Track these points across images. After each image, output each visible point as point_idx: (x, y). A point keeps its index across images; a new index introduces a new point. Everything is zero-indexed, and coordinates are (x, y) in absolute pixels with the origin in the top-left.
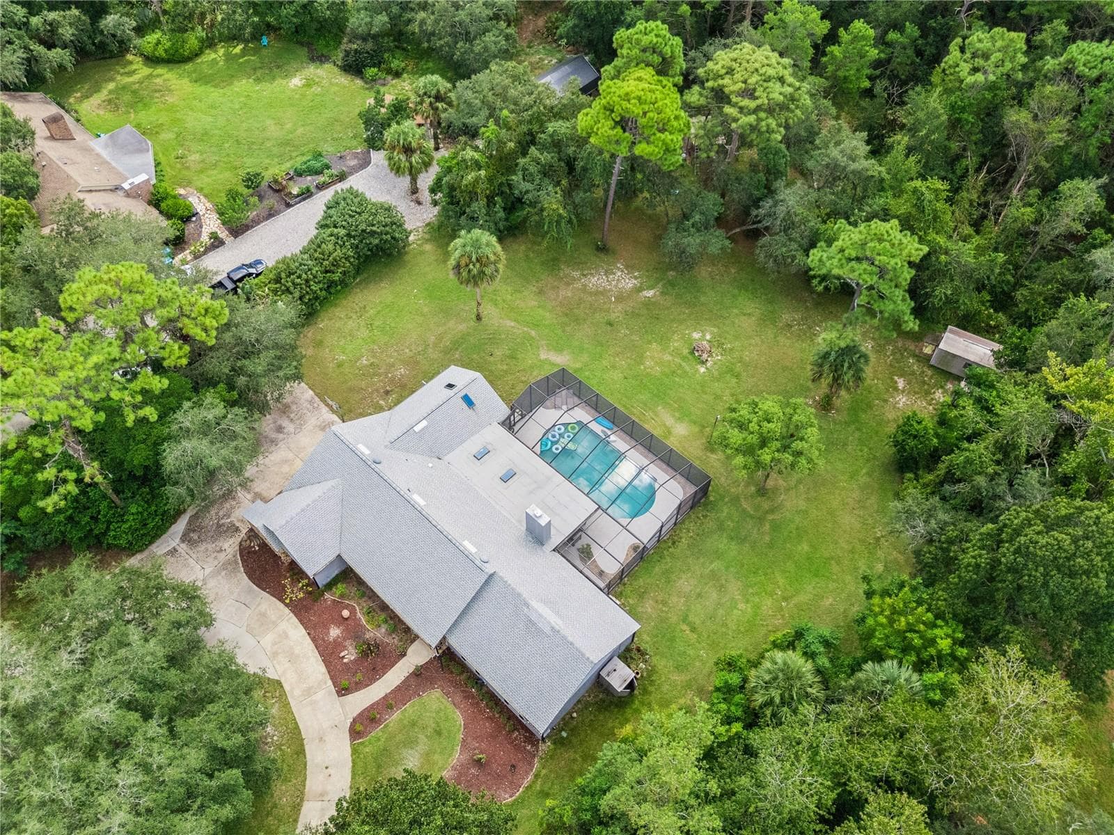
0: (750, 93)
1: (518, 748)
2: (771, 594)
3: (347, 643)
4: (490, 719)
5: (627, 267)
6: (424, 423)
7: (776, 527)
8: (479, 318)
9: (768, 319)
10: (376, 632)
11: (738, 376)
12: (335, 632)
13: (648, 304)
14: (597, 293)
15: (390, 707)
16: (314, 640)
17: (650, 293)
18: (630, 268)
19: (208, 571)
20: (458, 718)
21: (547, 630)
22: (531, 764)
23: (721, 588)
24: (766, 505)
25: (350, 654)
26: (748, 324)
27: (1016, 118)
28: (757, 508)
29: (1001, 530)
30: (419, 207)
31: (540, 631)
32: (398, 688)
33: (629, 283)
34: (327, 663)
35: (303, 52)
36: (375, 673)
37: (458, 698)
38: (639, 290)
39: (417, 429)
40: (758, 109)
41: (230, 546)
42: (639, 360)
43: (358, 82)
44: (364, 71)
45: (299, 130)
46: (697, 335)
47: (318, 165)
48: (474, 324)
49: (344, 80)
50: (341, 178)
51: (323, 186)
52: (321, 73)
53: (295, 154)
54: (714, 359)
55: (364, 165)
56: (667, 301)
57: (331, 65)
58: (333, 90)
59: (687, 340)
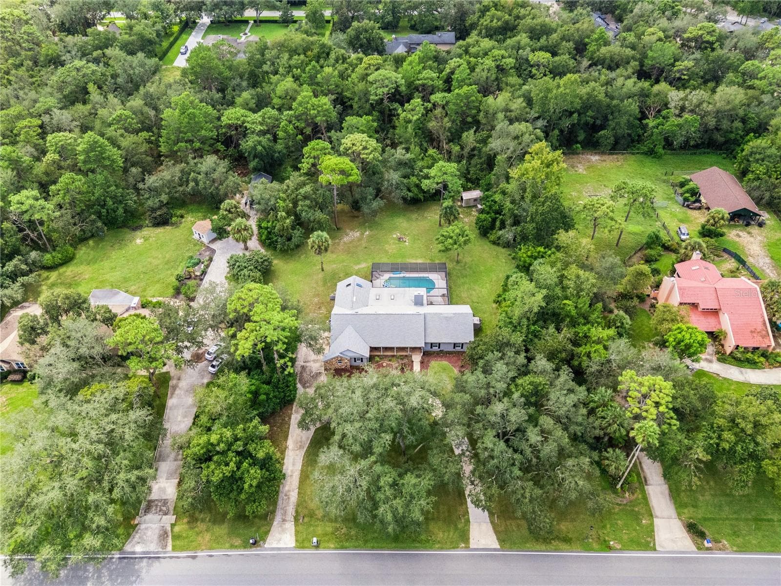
0: (365, 148)
2: (486, 283)
4: (454, 356)
6: (355, 298)
7: (470, 268)
8: (323, 270)
9: (409, 220)
10: (398, 363)
11: (419, 239)
13: (370, 236)
14: (350, 243)
17: (367, 233)
18: (352, 230)
20: (445, 362)
21: (452, 315)
23: (475, 290)
24: (462, 265)
26: (405, 224)
27: (432, 125)
28: (461, 266)
29: (532, 217)
31: (451, 318)
33: (357, 234)
35: (126, 230)
37: (439, 359)
38: (363, 234)
39: (354, 300)
40: (372, 151)
41: (325, 377)
42: (387, 252)
43: (167, 227)
44: (170, 221)
45: (167, 255)
46: (395, 236)
47: (196, 261)
48: (323, 273)
49: (160, 230)
50: (211, 260)
51: (207, 266)
52: (145, 233)
53: (177, 264)
54: (407, 239)
55: (213, 251)
56: (375, 232)
57: (146, 228)
58: (161, 235)
59: (394, 238)
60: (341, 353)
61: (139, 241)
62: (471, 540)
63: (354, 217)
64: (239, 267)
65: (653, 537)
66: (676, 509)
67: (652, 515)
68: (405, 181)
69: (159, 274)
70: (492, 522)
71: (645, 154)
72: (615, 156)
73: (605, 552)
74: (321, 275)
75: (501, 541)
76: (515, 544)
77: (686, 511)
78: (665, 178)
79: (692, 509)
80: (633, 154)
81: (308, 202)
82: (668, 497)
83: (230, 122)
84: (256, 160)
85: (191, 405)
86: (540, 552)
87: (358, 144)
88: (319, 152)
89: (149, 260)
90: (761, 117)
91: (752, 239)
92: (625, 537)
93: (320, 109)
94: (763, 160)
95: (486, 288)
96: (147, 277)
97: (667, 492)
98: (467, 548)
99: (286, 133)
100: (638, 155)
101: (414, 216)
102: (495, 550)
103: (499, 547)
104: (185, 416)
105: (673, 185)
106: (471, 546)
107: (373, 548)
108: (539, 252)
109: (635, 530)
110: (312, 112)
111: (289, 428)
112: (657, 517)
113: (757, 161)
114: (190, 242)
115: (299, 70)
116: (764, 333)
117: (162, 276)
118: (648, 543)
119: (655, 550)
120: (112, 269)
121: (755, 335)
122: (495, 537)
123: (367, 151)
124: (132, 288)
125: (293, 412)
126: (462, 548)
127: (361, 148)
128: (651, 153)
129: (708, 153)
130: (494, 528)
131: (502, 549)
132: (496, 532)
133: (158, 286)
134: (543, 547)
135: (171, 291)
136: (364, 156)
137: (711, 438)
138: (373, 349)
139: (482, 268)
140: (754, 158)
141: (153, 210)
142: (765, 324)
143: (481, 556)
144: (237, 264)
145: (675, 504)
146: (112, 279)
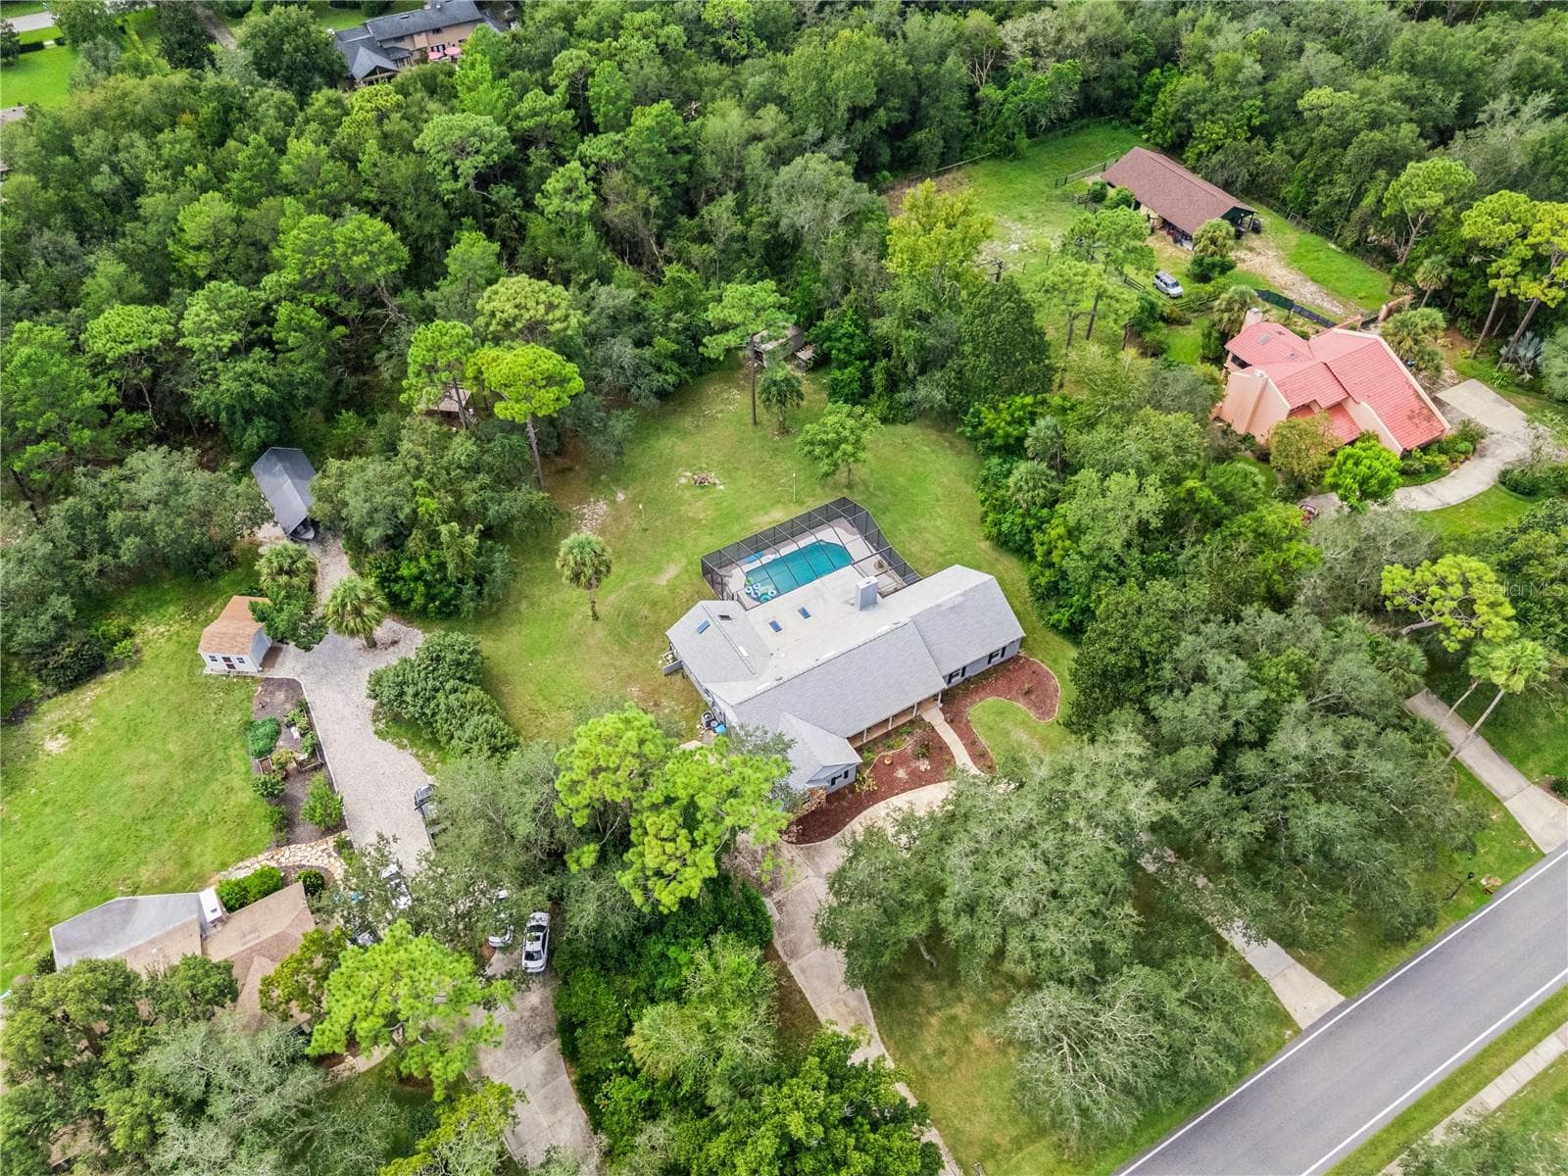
1: (1022, 667)
3: (913, 765)
4: (997, 679)
5: (580, 503)
6: (742, 649)
7: (881, 489)
8: (596, 617)
10: (908, 744)
11: (738, 469)
12: (901, 773)
13: (632, 501)
14: (603, 532)
15: (974, 743)
16: (904, 791)
17: (621, 496)
19: (810, 872)
20: (991, 700)
22: (1034, 663)
23: (922, 530)
24: (861, 488)
25: (924, 765)
26: (683, 448)
28: (863, 493)
30: (401, 643)
32: (960, 736)
33: (602, 507)
34: (928, 783)
36: (943, 748)
37: (977, 698)
38: (613, 502)
39: (744, 653)
41: (789, 852)
42: (695, 521)
43: (108, 677)
44: (110, 657)
45: (171, 747)
46: (683, 481)
47: (269, 728)
48: (599, 625)
49: (91, 693)
50: (304, 708)
51: (308, 729)
52: (55, 716)
53: (220, 755)
54: (712, 477)
55: (292, 686)
56: (636, 489)
57: (45, 706)
58: (106, 704)
59: (686, 486)
60: (810, 782)
61: (54, 746)
62: (1295, 1016)
63: (564, 471)
64: (416, 695)
65: (1523, 835)
66: (1519, 770)
67: (1498, 800)
68: (647, 352)
69: (192, 804)
70: (1300, 960)
71: (994, 156)
72: (949, 176)
73: (1487, 903)
74: (600, 632)
75: (1337, 984)
76: (1360, 976)
77: (1531, 765)
78: (1058, 192)
79: (1536, 757)
80: (975, 163)
81: (483, 478)
82: (1496, 757)
83: (130, 347)
84: (260, 421)
85: (545, 1074)
86: (1409, 963)
87: (531, 304)
88: (456, 352)
89: (130, 780)
90: (1157, 35)
91: (1262, 258)
92: (1491, 859)
93: (374, 248)
94: (1212, 112)
95: (940, 516)
96: (161, 827)
97: (1488, 749)
98: (1298, 1032)
99: (302, 330)
100: (984, 163)
101: (687, 422)
102: (1342, 1007)
103: (1342, 998)
104: (554, 1108)
105: (1082, 202)
106: (1303, 1025)
107: (1153, 1142)
108: (1023, 407)
109: (1493, 839)
110: (357, 260)
111: (803, 998)
112: (1505, 799)
113: (1204, 116)
114: (207, 686)
115: (200, 166)
116: (1425, 411)
117: (202, 805)
118: (1525, 849)
119: (1544, 855)
120: (37, 849)
121: (1416, 420)
122: (1324, 985)
123: (558, 313)
124: (145, 874)
125: (785, 959)
126: (1291, 1038)
127: (542, 309)
128: (1006, 153)
129: (1088, 127)
130: (1311, 969)
131: (1350, 997)
132: (1320, 973)
133: (213, 836)
134: (1404, 954)
135: (263, 829)
136: (558, 326)
137: (1554, 625)
138: (859, 741)
139: (901, 480)
140: (1197, 112)
141: (46, 648)
142: (1419, 397)
143: (1329, 1033)
144: (410, 690)
145: (1511, 762)
146: (64, 877)
